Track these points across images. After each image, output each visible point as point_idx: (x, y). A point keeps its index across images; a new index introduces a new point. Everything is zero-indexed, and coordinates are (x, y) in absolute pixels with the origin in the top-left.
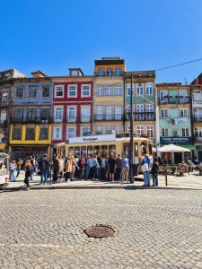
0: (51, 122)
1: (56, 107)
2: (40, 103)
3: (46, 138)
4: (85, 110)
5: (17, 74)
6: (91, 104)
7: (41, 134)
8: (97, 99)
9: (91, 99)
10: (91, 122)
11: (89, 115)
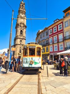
0: (49, 45)
1: (50, 38)
2: (46, 39)
3: (48, 51)
4: (61, 36)
5: (40, 31)
6: (63, 32)
7: (46, 50)
8: (65, 29)
9: (63, 30)
10: (63, 41)
11: (62, 38)
